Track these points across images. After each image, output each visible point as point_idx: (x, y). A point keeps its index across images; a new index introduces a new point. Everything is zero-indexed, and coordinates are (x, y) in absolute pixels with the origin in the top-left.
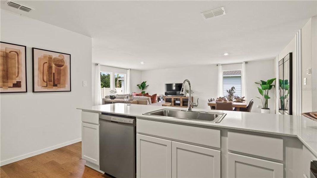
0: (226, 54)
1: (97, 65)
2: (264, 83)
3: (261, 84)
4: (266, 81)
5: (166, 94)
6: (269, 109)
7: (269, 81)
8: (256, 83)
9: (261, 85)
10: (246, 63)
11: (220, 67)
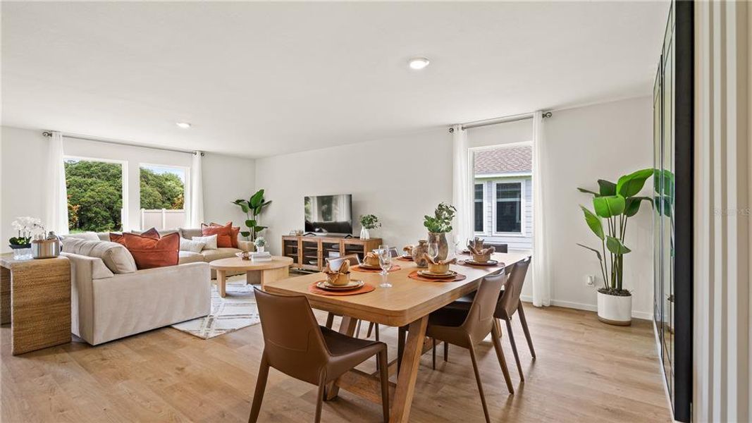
0: (418, 65)
1: (51, 135)
2: (607, 189)
3: (599, 193)
4: (616, 182)
5: (310, 227)
6: (627, 294)
7: (629, 182)
8: (582, 190)
9: (597, 195)
10: (544, 116)
11: (460, 135)
